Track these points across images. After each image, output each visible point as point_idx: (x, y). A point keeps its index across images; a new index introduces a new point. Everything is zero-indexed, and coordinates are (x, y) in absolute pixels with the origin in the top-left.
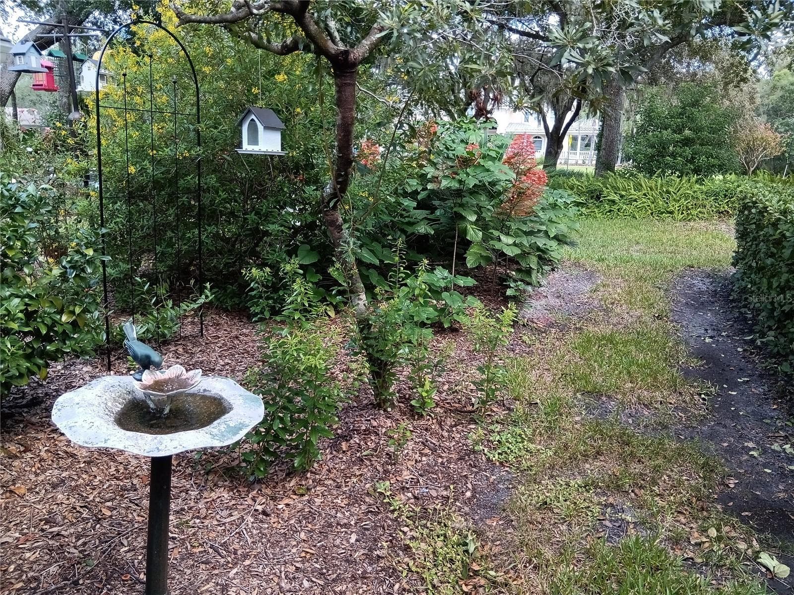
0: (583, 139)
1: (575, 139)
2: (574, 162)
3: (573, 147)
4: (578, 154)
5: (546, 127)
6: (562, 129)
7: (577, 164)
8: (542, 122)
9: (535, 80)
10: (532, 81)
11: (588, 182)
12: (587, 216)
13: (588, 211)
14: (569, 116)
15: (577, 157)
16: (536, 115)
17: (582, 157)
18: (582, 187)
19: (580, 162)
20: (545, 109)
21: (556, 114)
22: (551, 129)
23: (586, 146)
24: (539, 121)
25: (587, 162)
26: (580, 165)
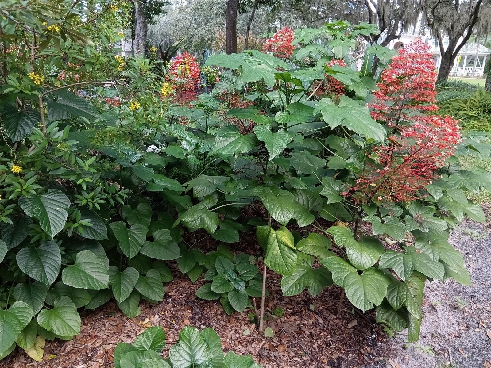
0: (468, 59)
1: (462, 58)
2: (460, 75)
3: (461, 64)
4: (464, 69)
5: (442, 49)
6: (455, 50)
7: (462, 76)
8: (439, 46)
9: (435, 11)
10: (432, 12)
11: (481, 96)
12: (479, 129)
13: (480, 124)
14: (461, 40)
15: (463, 71)
16: (434, 40)
17: (467, 71)
18: (475, 101)
19: (465, 75)
20: (442, 35)
21: (450, 38)
22: (445, 50)
23: (469, 63)
24: (436, 44)
25: (470, 75)
26: (465, 77)
